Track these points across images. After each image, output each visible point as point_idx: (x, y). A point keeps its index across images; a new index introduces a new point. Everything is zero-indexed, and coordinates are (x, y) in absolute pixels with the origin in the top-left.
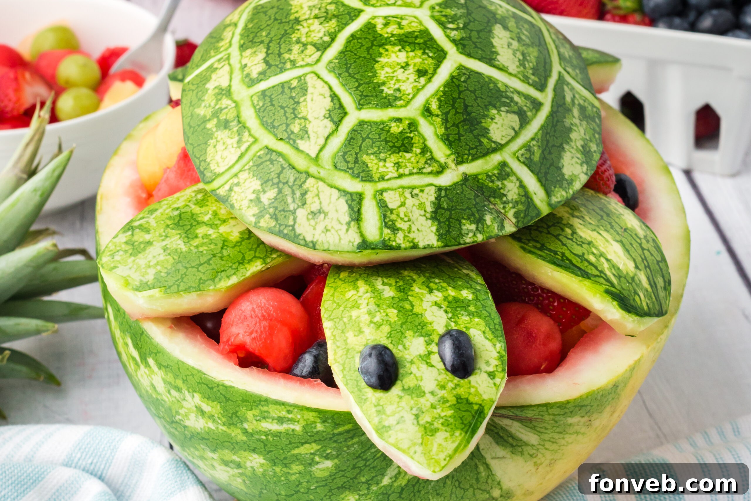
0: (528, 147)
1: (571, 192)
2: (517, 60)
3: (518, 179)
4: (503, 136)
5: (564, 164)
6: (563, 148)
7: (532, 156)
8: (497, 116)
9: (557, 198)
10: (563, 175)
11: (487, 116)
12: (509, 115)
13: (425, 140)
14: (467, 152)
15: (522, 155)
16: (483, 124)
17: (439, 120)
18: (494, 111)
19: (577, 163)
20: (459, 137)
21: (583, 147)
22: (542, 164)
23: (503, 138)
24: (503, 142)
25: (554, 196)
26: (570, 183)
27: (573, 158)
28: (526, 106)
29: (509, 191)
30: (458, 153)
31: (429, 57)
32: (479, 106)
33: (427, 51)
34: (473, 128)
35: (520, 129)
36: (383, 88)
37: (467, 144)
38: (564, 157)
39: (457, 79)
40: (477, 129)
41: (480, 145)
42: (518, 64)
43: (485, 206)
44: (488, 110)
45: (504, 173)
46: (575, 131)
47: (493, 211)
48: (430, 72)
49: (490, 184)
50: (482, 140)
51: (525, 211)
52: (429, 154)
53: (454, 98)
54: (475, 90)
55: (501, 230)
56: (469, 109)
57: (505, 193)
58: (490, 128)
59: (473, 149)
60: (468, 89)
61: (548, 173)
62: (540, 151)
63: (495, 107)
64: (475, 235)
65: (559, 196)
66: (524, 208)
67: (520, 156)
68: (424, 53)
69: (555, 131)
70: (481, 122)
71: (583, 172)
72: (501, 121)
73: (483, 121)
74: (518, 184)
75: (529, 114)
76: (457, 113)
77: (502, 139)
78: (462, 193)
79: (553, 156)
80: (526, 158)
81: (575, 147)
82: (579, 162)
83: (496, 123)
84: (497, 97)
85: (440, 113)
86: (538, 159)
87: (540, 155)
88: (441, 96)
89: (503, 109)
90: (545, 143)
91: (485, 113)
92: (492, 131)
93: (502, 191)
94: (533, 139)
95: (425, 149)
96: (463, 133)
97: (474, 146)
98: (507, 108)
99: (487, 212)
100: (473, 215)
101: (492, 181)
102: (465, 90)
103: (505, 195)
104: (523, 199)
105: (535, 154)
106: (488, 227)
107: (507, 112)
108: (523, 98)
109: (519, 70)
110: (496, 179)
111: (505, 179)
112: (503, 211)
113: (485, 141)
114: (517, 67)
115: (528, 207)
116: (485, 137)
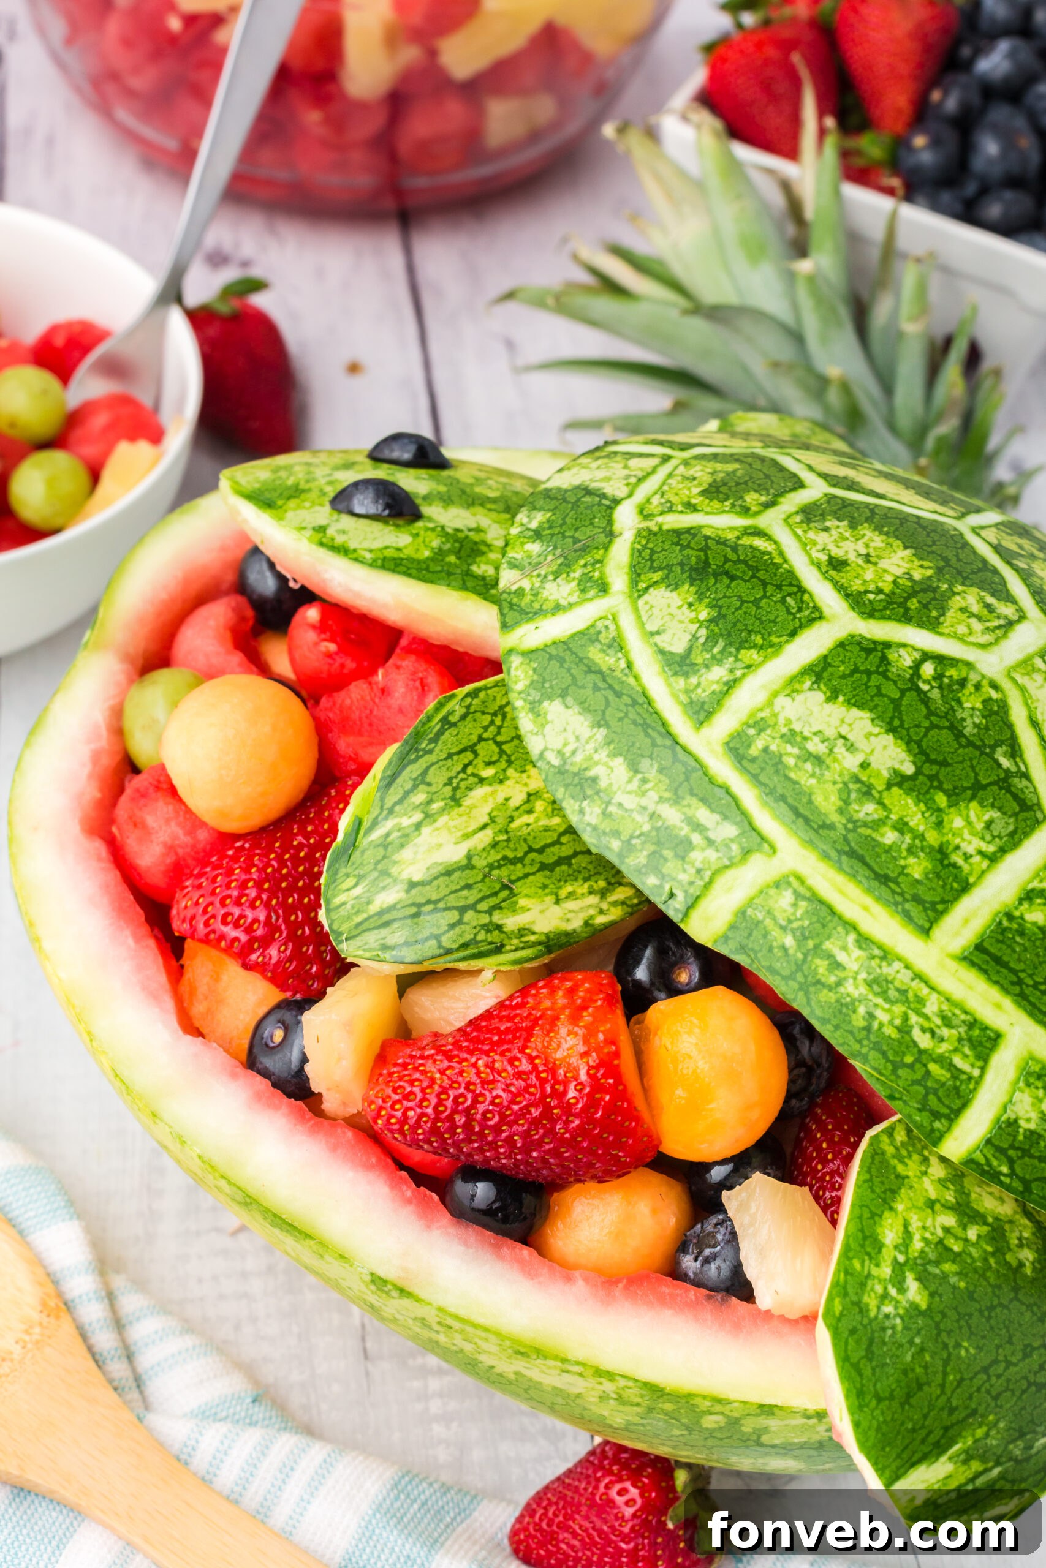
0: (617, 645)
1: (519, 703)
2: (806, 733)
3: (571, 605)
4: (652, 607)
5: (570, 711)
6: (600, 726)
7: (599, 646)
8: (693, 615)
9: (517, 669)
10: (550, 698)
11: (700, 599)
12: (690, 637)
13: (707, 513)
14: (650, 545)
15: (607, 627)
16: (686, 586)
17: (731, 536)
18: (704, 614)
19: (565, 744)
20: (682, 545)
21: (594, 780)
22: (581, 660)
23: (648, 607)
24: (641, 602)
25: (522, 663)
26: (534, 708)
27: (577, 738)
28: (699, 684)
29: (559, 586)
30: (655, 534)
31: (866, 592)
32: (725, 597)
33: (882, 597)
34: (686, 568)
35: (656, 645)
36: (845, 523)
37: (663, 550)
38: (582, 718)
39: (795, 594)
40: (682, 573)
41: (651, 567)
42: (797, 727)
43: (555, 548)
44: (711, 606)
45: (589, 585)
46: (630, 781)
47: (542, 559)
48: (832, 573)
49: (582, 562)
50: (660, 573)
51: (519, 606)
52: (680, 508)
53: (759, 570)
54: (758, 608)
55: (509, 563)
56: (726, 581)
57: (559, 580)
58: (675, 594)
59: (651, 555)
60: (764, 596)
61: (562, 666)
62: (604, 668)
63: (711, 621)
64: (522, 525)
65: (519, 673)
66: (523, 604)
67: (607, 623)
68: (880, 591)
69: (634, 722)
70: (691, 585)
71: (546, 749)
72: (682, 618)
73: (693, 589)
74: (563, 602)
75: (681, 683)
76: (727, 560)
77: (646, 603)
78: (592, 524)
79: (589, 692)
80: (599, 632)
81: (596, 757)
82: (568, 751)
83: (680, 607)
84: (729, 634)
85: (740, 542)
86: (591, 655)
87: (595, 664)
88: (772, 558)
89: (703, 632)
90: (617, 687)
91: (707, 601)
92: (668, 594)
93: (564, 575)
94: (629, 665)
95: (694, 508)
96: (685, 552)
97: (654, 557)
98: (702, 640)
99: (544, 548)
100: (550, 528)
101: (585, 565)
102: (765, 592)
103: (555, 579)
104: (536, 606)
105: (602, 655)
106: (522, 544)
107: (695, 637)
108: (716, 687)
109: (781, 720)
110: (586, 571)
111: (579, 585)
112: (535, 573)
113: (657, 576)
114: (788, 722)
115: (523, 612)
116: (663, 579)
